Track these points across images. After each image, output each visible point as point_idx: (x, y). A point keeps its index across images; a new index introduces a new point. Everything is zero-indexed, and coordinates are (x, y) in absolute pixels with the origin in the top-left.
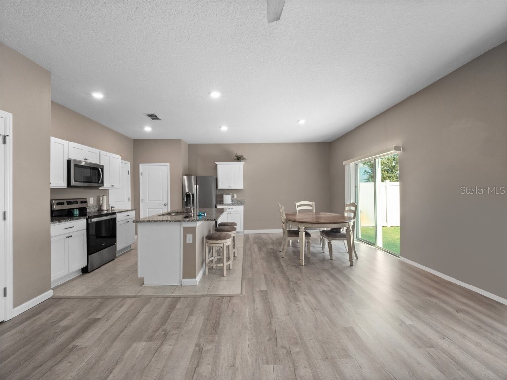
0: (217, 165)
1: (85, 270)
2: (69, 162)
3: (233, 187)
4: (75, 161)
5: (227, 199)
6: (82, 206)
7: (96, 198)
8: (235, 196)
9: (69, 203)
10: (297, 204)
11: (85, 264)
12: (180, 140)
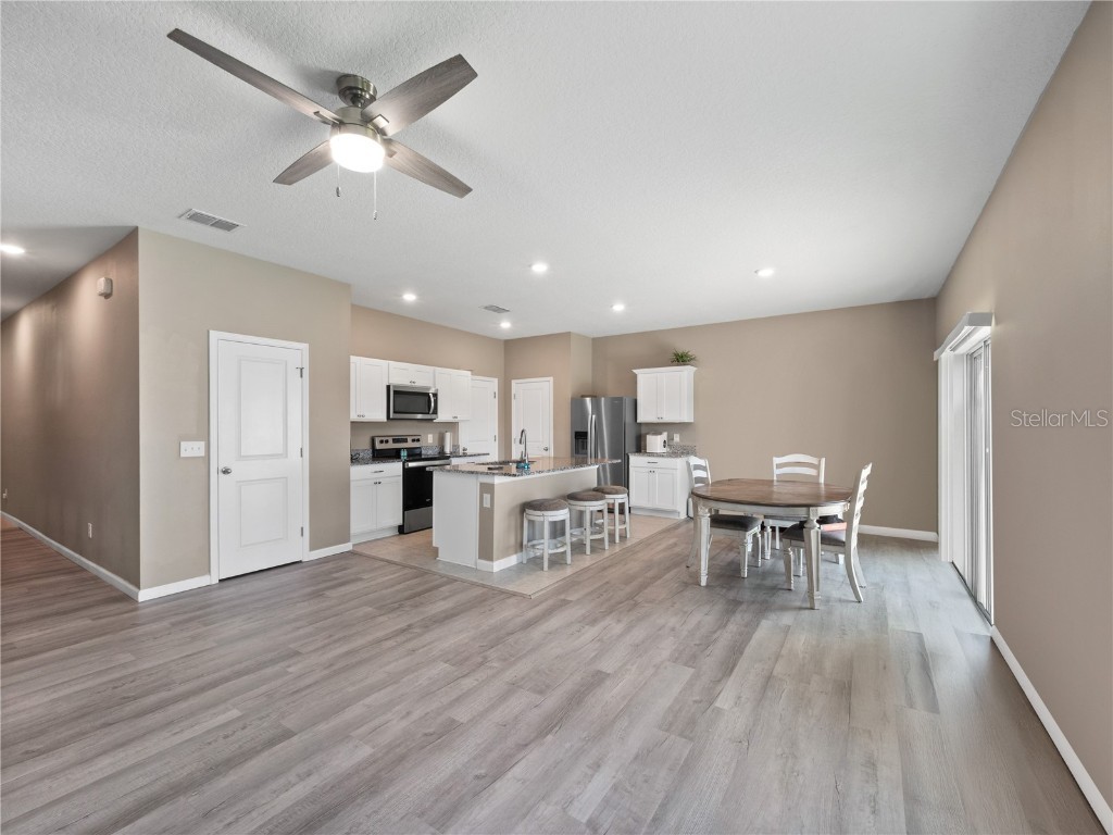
0: (635, 376)
1: (401, 530)
2: (388, 387)
3: (667, 419)
4: (394, 386)
5: (655, 442)
6: (416, 445)
7: (437, 436)
8: (677, 438)
9: (395, 441)
10: (777, 460)
11: (400, 522)
12: (568, 335)
